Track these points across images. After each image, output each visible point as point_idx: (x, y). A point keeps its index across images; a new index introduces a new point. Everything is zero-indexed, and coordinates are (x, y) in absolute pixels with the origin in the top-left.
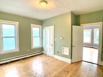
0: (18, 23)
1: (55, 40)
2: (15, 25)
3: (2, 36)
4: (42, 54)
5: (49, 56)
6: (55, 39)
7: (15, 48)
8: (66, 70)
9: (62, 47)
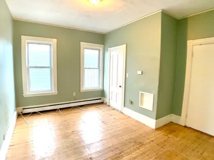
0: (55, 40)
1: (127, 76)
2: (51, 45)
3: (28, 65)
4: (102, 103)
5: (114, 109)
6: (127, 74)
7: (49, 89)
8: (140, 141)
9: (140, 92)
